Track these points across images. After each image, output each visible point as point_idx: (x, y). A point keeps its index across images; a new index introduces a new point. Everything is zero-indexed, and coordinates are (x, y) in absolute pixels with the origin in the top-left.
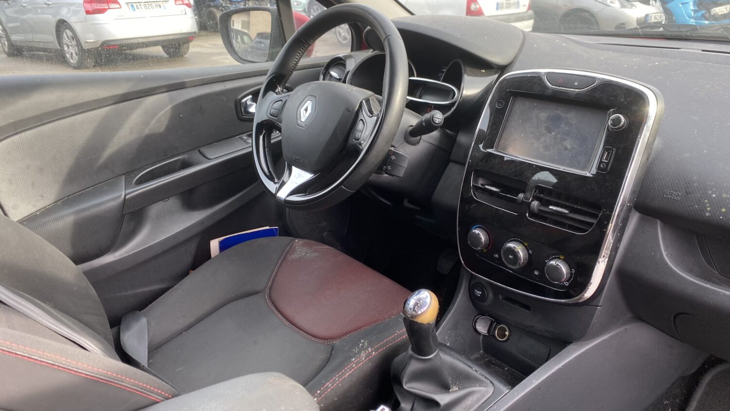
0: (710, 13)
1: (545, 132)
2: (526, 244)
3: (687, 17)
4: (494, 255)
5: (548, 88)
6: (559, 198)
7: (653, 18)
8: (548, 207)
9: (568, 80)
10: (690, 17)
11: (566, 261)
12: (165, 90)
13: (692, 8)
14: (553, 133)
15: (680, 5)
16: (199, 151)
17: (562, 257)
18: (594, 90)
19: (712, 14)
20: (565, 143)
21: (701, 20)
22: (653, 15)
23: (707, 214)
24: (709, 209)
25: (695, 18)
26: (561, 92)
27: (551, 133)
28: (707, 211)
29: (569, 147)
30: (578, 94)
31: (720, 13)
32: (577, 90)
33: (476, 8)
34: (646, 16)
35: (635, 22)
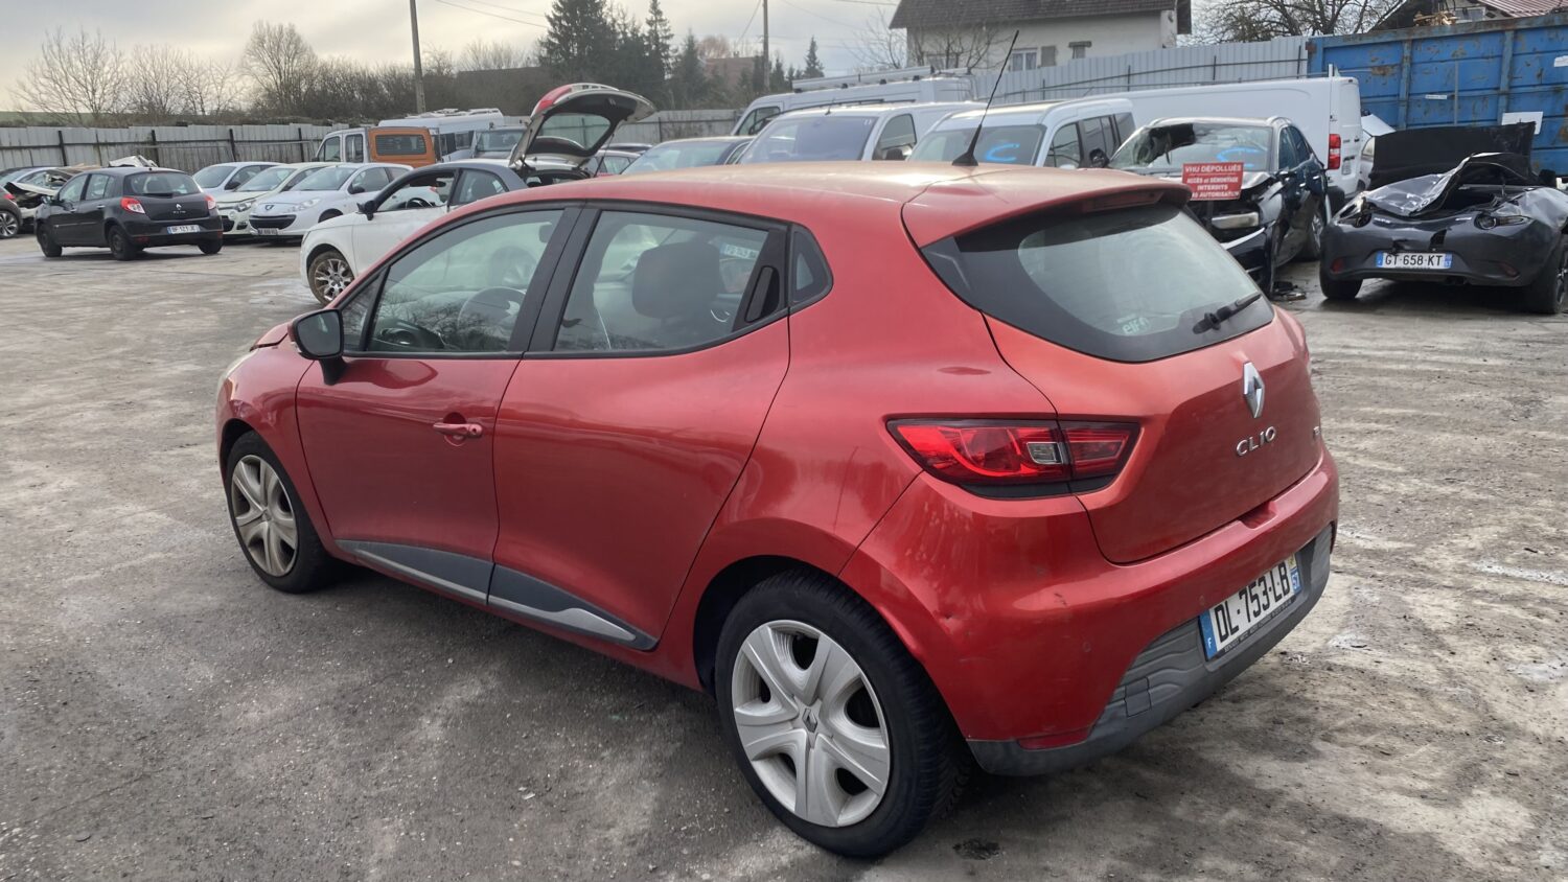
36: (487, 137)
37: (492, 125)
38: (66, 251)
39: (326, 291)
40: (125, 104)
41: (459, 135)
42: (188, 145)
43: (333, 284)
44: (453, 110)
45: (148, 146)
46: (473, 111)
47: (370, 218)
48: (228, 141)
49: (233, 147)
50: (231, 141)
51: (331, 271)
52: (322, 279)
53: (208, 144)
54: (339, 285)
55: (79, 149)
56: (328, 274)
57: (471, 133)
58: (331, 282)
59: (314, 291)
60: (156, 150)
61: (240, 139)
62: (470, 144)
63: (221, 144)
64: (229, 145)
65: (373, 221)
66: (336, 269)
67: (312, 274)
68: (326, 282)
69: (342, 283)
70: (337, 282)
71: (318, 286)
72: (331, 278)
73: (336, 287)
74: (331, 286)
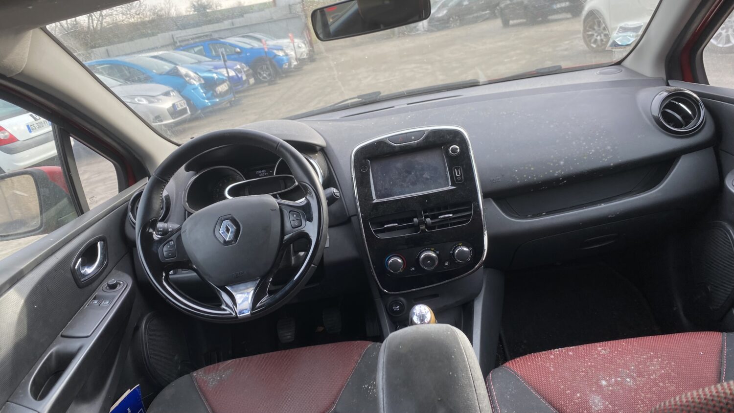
0: (216, 92)
1: (407, 175)
2: (433, 249)
3: (201, 99)
4: (411, 270)
5: (395, 147)
6: (440, 210)
7: (179, 106)
8: (438, 218)
9: (407, 137)
10: (203, 98)
11: (464, 245)
12: (8, 286)
13: (202, 91)
14: (413, 173)
15: (192, 91)
16: (62, 336)
17: (460, 244)
18: (427, 137)
19: (218, 93)
20: (424, 176)
21: (213, 99)
22: (179, 103)
23: (518, 182)
24: (518, 179)
25: (208, 99)
26: (406, 146)
27: (411, 174)
28: (517, 180)
29: (429, 177)
30: (418, 143)
31: (223, 91)
32: (416, 142)
33: (6, 136)
34: (174, 105)
35: (167, 112)
39: (593, 40)
43: (597, 36)
51: (596, 27)
52: (590, 33)
54: (601, 36)
56: (594, 29)
58: (596, 34)
59: (585, 42)
66: (599, 26)
67: (585, 31)
68: (593, 35)
69: (602, 35)
70: (599, 34)
71: (588, 38)
72: (596, 32)
73: (599, 38)
74: (595, 37)
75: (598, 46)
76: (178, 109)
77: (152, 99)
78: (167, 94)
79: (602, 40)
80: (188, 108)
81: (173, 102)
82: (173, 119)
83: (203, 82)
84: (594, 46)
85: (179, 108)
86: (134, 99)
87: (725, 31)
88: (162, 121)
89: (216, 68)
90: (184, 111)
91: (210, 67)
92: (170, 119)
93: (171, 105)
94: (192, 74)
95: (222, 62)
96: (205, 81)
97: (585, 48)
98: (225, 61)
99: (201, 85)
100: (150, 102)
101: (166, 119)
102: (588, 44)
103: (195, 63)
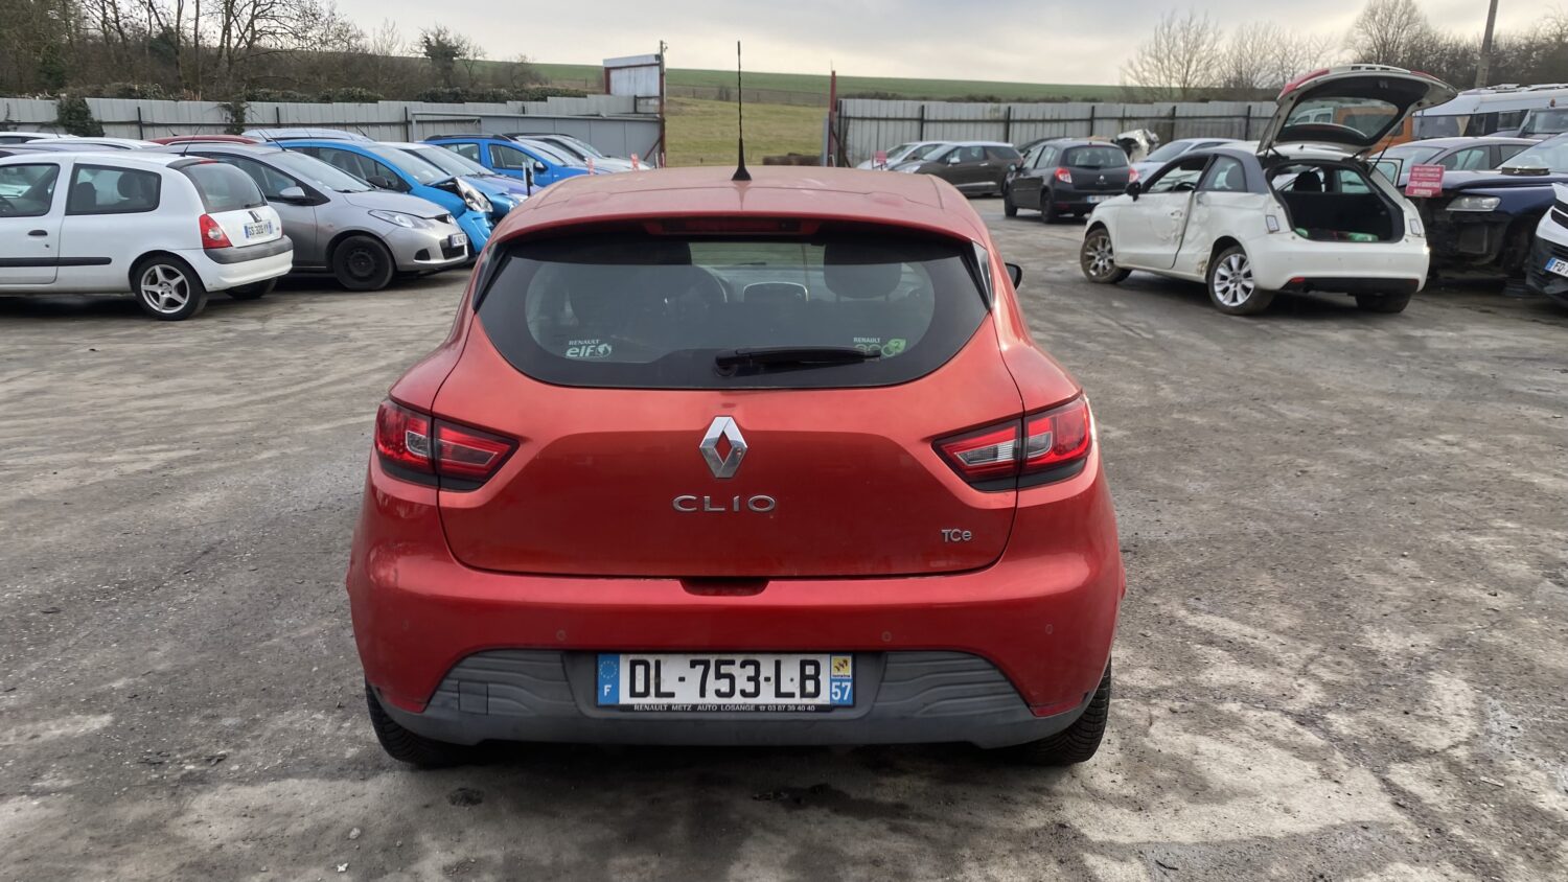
3: (483, 236)
7: (456, 241)
13: (486, 223)
15: (474, 221)
22: (456, 236)
34: (450, 238)
35: (439, 246)
36: (1541, 117)
37: (1553, 104)
38: (1020, 212)
39: (1092, 265)
40: (1216, 78)
41: (1504, 115)
42: (1203, 120)
43: (1099, 260)
44: (1514, 86)
45: (1167, 121)
46: (1534, 87)
47: (1135, 199)
48: (1244, 117)
49: (1248, 124)
50: (1248, 117)
51: (1099, 247)
52: (1091, 254)
53: (1223, 120)
54: (1104, 261)
55: (1106, 122)
56: (1096, 249)
57: (1524, 113)
58: (1098, 257)
60: (1173, 125)
61: (1257, 115)
62: (1519, 126)
63: (1237, 120)
64: (1244, 121)
65: (1137, 202)
66: (1104, 246)
67: (1084, 249)
68: (1093, 258)
69: (1106, 260)
70: (1102, 258)
71: (1086, 261)
72: (1099, 254)
73: (1101, 263)
74: (1096, 261)
75: (1098, 274)
76: (455, 245)
77: (419, 221)
78: (442, 219)
79: (1104, 267)
80: (466, 247)
81: (450, 233)
82: (446, 258)
83: (491, 210)
84: (1094, 273)
85: (457, 244)
86: (394, 216)
87: (1233, 285)
88: (429, 259)
89: (512, 191)
90: (459, 251)
91: (505, 190)
92: (439, 258)
93: (446, 237)
94: (477, 195)
95: (523, 185)
96: (494, 209)
97: (1082, 274)
98: (529, 184)
99: (488, 213)
100: (417, 226)
101: (436, 257)
102: (1086, 269)
103: (472, 176)
